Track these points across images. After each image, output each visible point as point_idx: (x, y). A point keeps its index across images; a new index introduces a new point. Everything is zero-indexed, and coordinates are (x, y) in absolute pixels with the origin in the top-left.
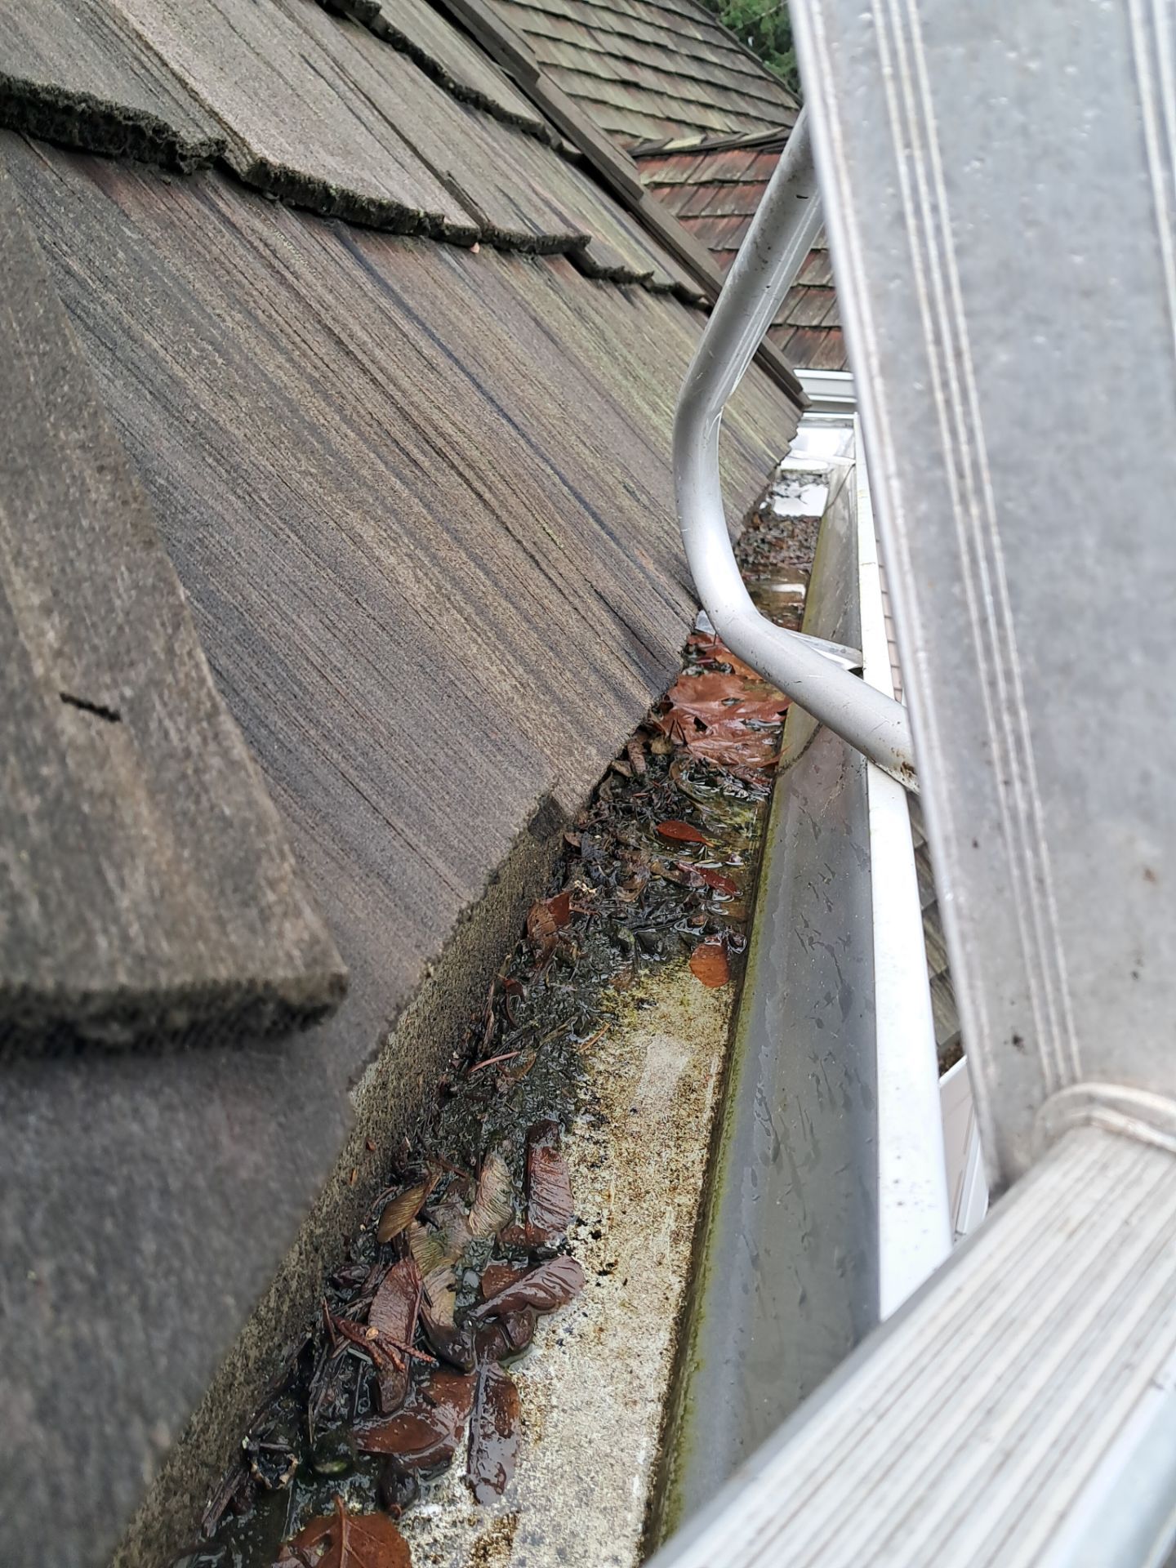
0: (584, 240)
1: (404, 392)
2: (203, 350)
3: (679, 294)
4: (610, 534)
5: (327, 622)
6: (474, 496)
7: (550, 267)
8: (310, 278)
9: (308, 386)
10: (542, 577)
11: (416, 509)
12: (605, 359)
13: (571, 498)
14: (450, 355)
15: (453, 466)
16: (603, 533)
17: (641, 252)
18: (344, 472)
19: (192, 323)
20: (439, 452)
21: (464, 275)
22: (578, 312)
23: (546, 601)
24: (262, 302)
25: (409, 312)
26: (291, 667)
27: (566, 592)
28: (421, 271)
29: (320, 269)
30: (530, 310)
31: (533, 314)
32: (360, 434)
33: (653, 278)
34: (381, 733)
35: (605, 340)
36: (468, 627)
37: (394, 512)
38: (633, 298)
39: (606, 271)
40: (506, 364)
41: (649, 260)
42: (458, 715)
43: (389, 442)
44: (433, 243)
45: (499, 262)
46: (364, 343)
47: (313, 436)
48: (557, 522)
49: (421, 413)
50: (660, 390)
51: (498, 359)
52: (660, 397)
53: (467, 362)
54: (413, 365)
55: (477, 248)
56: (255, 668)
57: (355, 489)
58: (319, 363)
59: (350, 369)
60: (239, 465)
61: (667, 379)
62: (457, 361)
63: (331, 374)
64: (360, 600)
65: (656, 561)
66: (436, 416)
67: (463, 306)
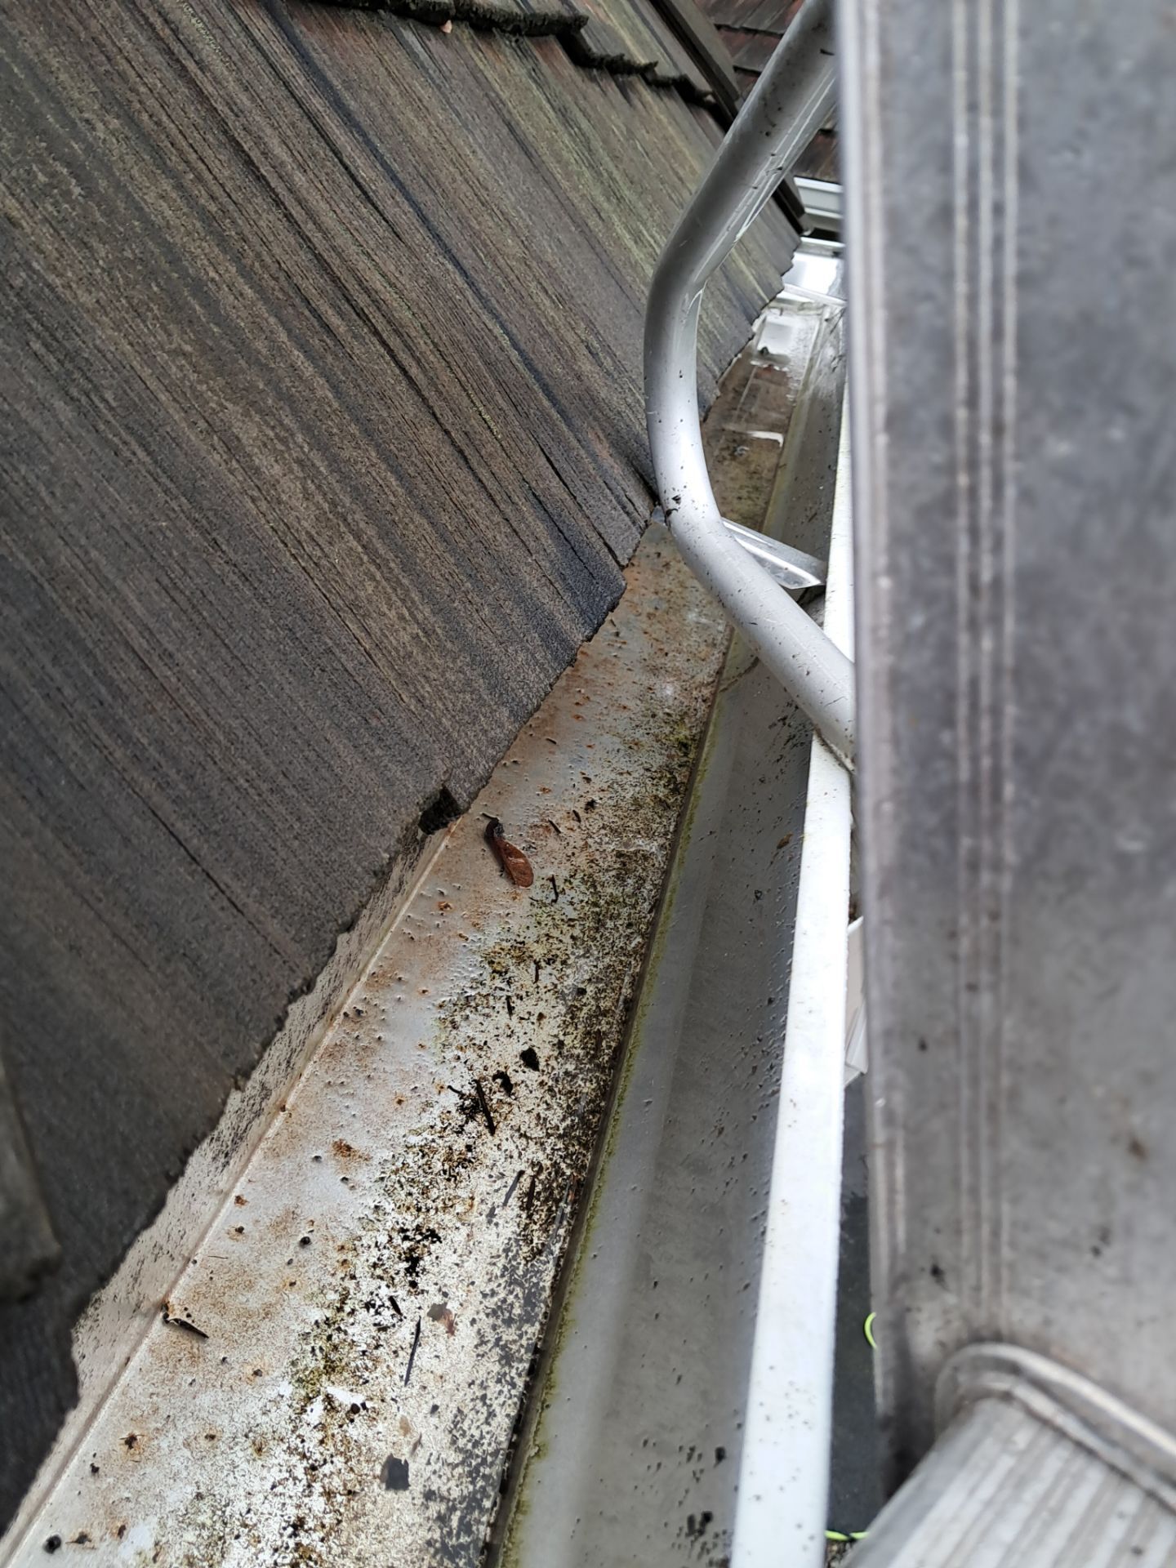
0: (580, 21)
1: (325, 233)
2: (53, 175)
3: (683, 89)
4: (561, 412)
5: (166, 581)
6: (397, 371)
7: (536, 53)
8: (220, 68)
9: (198, 225)
10: (471, 478)
11: (319, 393)
12: (587, 174)
13: (520, 366)
14: (394, 178)
15: (376, 333)
16: (553, 412)
17: (647, 35)
18: (231, 347)
19: (44, 133)
20: (361, 314)
21: (428, 62)
22: (563, 113)
23: (471, 511)
24: (151, 102)
25: (349, 120)
26: (100, 658)
27: (498, 498)
28: (372, 59)
29: (235, 58)
30: (505, 112)
31: (507, 117)
32: (260, 290)
33: (656, 69)
34: (219, 743)
35: (590, 150)
36: (365, 558)
37: (290, 399)
38: (631, 94)
39: (602, 59)
40: (465, 187)
41: (655, 45)
42: (331, 696)
43: (297, 301)
44: (394, 18)
45: (475, 46)
46: (282, 164)
47: (194, 296)
48: (497, 404)
49: (344, 261)
50: (645, 215)
51: (454, 180)
52: (645, 224)
53: (414, 189)
54: (343, 195)
55: (449, 27)
56: (49, 667)
57: (242, 371)
58: (218, 191)
59: (259, 200)
60: (78, 351)
61: (655, 202)
62: (402, 187)
63: (232, 207)
64: (220, 540)
65: (613, 444)
66: (362, 264)
67: (422, 110)
